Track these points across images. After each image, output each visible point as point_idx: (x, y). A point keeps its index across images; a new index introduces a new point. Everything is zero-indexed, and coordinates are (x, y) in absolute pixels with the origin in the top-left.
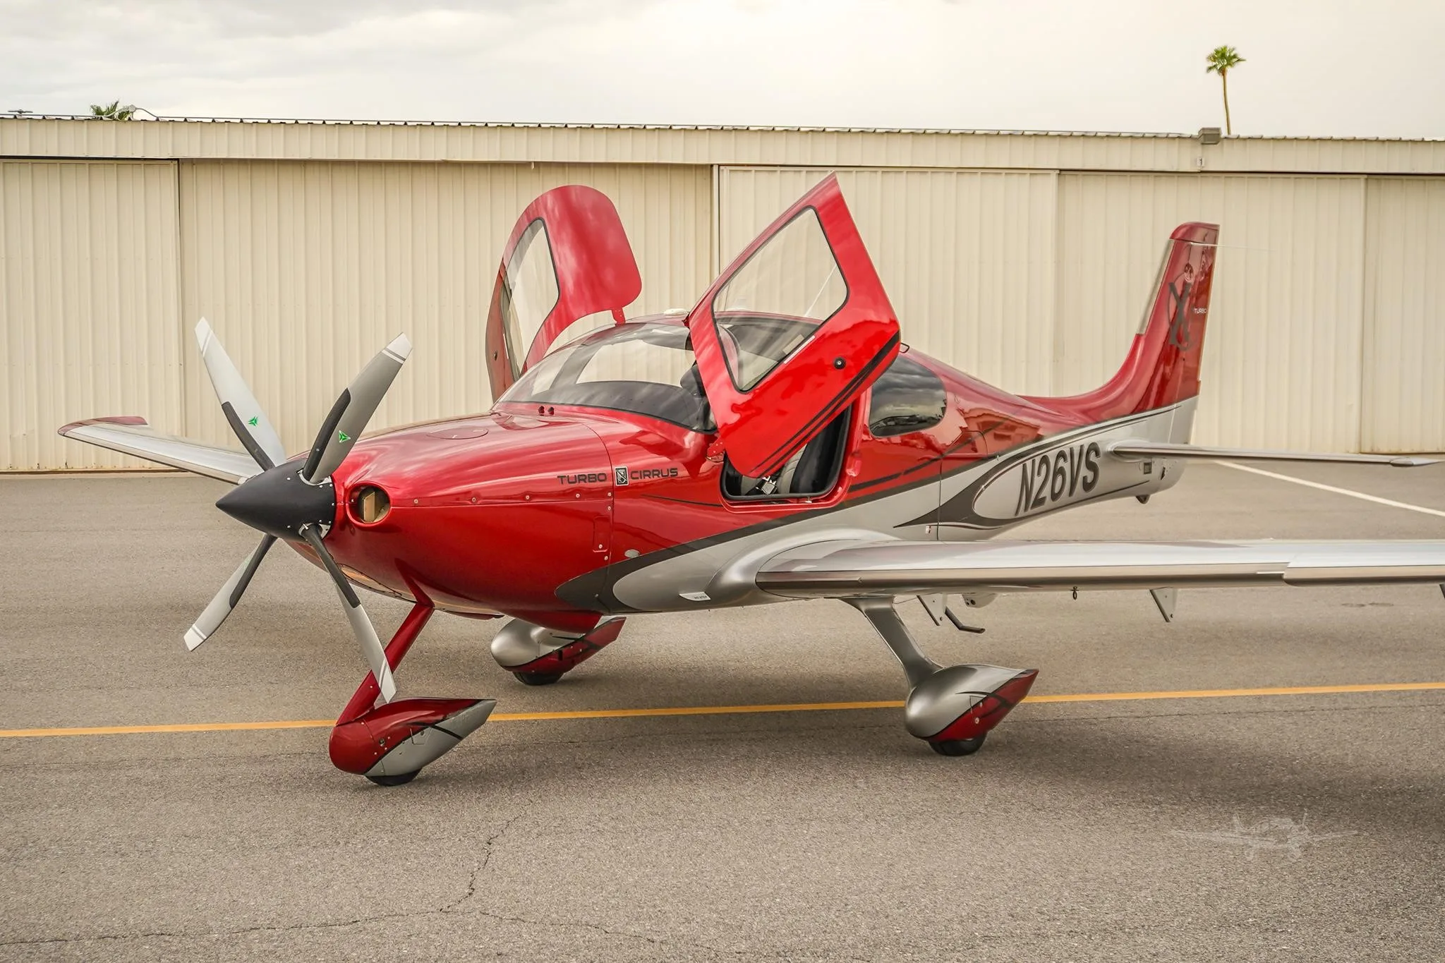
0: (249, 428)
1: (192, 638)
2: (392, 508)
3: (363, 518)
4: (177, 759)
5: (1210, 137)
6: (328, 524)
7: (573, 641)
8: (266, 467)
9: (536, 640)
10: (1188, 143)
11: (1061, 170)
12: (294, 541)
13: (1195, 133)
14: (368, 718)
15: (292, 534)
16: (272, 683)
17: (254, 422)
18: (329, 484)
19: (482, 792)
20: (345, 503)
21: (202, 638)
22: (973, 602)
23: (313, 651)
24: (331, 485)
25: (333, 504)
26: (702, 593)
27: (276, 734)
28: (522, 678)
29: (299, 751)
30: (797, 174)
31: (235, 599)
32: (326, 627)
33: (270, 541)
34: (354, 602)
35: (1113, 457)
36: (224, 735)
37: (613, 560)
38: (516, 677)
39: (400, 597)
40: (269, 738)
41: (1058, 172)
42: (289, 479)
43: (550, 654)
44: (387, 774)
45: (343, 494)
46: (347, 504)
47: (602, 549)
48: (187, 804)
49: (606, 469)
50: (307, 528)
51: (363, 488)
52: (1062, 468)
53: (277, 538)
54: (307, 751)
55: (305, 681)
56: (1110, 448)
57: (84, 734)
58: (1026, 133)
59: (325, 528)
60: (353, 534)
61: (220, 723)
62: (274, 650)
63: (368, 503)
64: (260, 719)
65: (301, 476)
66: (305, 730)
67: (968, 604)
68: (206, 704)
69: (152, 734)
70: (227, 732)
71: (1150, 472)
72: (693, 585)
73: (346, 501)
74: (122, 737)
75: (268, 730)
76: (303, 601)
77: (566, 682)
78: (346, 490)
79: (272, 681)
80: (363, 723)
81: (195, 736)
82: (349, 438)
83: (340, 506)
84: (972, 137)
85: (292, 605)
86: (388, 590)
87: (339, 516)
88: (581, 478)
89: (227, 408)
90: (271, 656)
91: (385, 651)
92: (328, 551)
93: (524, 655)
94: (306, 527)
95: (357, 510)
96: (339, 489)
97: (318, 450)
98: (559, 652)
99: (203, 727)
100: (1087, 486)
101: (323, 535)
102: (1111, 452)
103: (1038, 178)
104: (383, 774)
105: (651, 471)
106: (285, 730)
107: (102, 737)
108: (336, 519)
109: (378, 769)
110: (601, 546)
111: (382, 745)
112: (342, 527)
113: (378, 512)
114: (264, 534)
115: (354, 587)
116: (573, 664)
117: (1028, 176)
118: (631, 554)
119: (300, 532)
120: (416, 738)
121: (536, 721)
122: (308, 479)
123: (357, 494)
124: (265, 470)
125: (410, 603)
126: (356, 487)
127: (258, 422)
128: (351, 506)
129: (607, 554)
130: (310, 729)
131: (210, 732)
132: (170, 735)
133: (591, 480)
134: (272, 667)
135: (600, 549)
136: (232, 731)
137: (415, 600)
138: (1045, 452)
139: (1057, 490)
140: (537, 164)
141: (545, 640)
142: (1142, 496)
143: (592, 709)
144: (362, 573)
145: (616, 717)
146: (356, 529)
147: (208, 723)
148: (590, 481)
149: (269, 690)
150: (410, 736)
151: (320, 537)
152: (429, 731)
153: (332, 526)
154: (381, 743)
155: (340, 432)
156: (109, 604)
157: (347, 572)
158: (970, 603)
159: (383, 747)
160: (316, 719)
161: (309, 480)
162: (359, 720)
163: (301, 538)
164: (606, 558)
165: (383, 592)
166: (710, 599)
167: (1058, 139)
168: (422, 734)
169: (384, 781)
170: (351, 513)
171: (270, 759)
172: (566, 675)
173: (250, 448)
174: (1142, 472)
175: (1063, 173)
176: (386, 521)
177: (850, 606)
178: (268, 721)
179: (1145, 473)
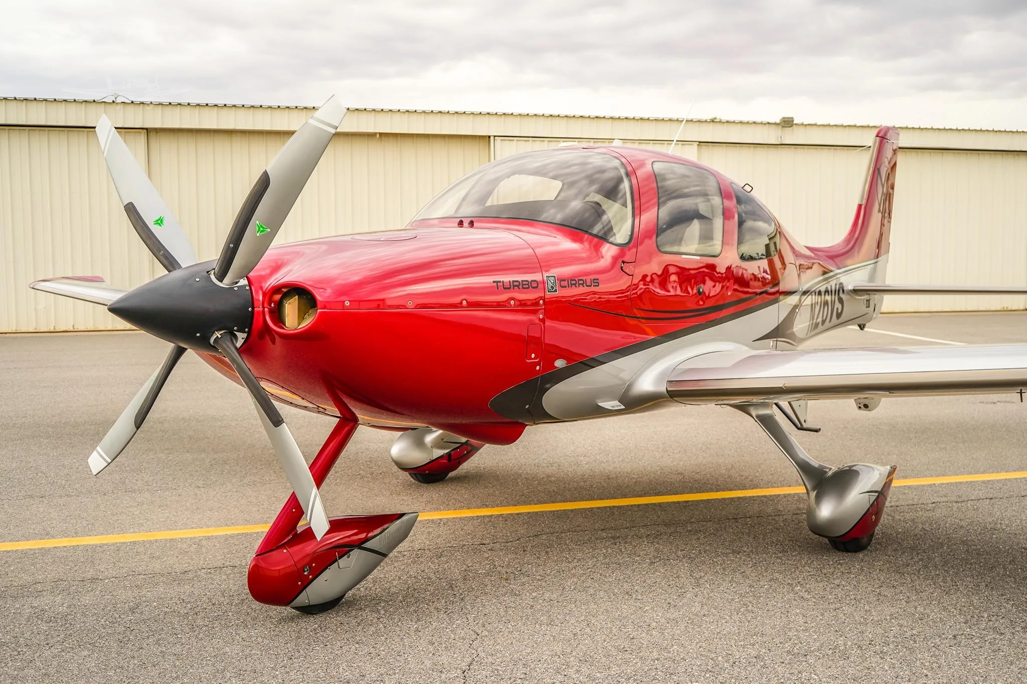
0: (155, 229)
1: (96, 461)
2: (319, 311)
3: (285, 325)
4: (94, 580)
5: (787, 123)
6: (244, 332)
7: (460, 445)
8: (171, 269)
9: (429, 445)
10: (773, 127)
11: (699, 142)
12: (206, 353)
13: (778, 122)
14: (290, 544)
15: (203, 343)
16: (199, 487)
17: (159, 222)
18: (244, 286)
19: (418, 620)
20: (264, 308)
21: (106, 461)
22: (866, 406)
23: (236, 455)
24: (247, 288)
25: (250, 309)
26: (616, 403)
27: (198, 543)
28: (416, 477)
29: (220, 564)
30: (542, 142)
31: (140, 419)
32: (247, 434)
33: (179, 353)
34: (276, 420)
35: (851, 293)
36: (148, 546)
37: (544, 369)
38: (412, 477)
39: (323, 412)
40: (191, 548)
41: (698, 143)
42: (198, 280)
43: (441, 457)
44: (311, 603)
45: (261, 298)
46: (266, 309)
47: (534, 359)
48: (86, 653)
49: (537, 277)
50: (220, 336)
51: (284, 290)
52: (827, 301)
53: (186, 349)
54: (228, 563)
55: (228, 484)
56: (850, 287)
57: (8, 550)
58: (679, 119)
59: (241, 337)
60: (274, 342)
61: (147, 532)
62: (203, 456)
63: (291, 308)
64: (185, 526)
65: (213, 277)
66: (227, 538)
67: (860, 407)
68: (136, 511)
69: (75, 548)
70: (151, 542)
71: (869, 307)
72: (610, 396)
73: (265, 305)
74: (44, 552)
75: (191, 539)
76: (229, 414)
77: (453, 479)
78: (264, 294)
79: (200, 486)
80: (285, 551)
81: (118, 547)
82: (269, 230)
83: (258, 312)
84: (647, 121)
85: (221, 417)
86: (312, 406)
87: (257, 323)
88: (515, 284)
89: (131, 209)
90: (200, 461)
91: (310, 468)
92: (246, 364)
93: (419, 457)
94: (218, 334)
95: (278, 315)
96: (257, 292)
97: (232, 246)
98: (449, 455)
99: (129, 538)
100: (839, 316)
101: (239, 344)
102: (851, 291)
103: (687, 146)
104: (308, 604)
105: (577, 279)
106: (208, 538)
107: (25, 553)
108: (254, 326)
109: (303, 599)
110: (533, 356)
111: (306, 573)
112: (261, 336)
113: (301, 317)
114: (173, 345)
115: (276, 403)
116: (460, 463)
117: (680, 145)
118: (560, 363)
119: (212, 341)
120: (343, 562)
121: (441, 520)
122: (221, 279)
123: (277, 297)
124: (169, 271)
125: (335, 419)
126: (277, 289)
127: (164, 222)
128: (271, 312)
129: (538, 364)
130: (232, 536)
131: (134, 543)
132: (94, 548)
133: (524, 286)
134: (200, 471)
135: (533, 359)
136: (156, 541)
137: (339, 415)
138: (820, 287)
139: (824, 318)
140: (381, 134)
141: (438, 444)
142: (862, 324)
143: (487, 506)
144: (283, 387)
145: (512, 514)
146: (276, 336)
147: (134, 532)
148: (523, 288)
149: (196, 495)
150: (336, 560)
151: (236, 348)
152: (356, 553)
153: (249, 333)
154: (305, 572)
155: (257, 222)
156: (75, 419)
157: (269, 387)
158: (862, 407)
159: (308, 575)
160: (237, 525)
161: (221, 281)
162: (283, 546)
163: (213, 348)
164: (538, 368)
165: (305, 408)
166: (624, 407)
167: (698, 123)
168: (348, 557)
169: (309, 610)
170: (272, 320)
171: (190, 575)
172: (452, 474)
173: (155, 250)
174: (865, 306)
175: (701, 144)
176: (312, 326)
177: (743, 413)
178: (193, 528)
179: (867, 307)
